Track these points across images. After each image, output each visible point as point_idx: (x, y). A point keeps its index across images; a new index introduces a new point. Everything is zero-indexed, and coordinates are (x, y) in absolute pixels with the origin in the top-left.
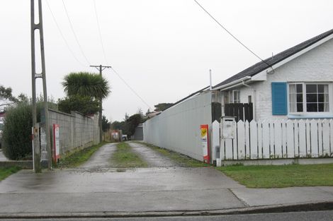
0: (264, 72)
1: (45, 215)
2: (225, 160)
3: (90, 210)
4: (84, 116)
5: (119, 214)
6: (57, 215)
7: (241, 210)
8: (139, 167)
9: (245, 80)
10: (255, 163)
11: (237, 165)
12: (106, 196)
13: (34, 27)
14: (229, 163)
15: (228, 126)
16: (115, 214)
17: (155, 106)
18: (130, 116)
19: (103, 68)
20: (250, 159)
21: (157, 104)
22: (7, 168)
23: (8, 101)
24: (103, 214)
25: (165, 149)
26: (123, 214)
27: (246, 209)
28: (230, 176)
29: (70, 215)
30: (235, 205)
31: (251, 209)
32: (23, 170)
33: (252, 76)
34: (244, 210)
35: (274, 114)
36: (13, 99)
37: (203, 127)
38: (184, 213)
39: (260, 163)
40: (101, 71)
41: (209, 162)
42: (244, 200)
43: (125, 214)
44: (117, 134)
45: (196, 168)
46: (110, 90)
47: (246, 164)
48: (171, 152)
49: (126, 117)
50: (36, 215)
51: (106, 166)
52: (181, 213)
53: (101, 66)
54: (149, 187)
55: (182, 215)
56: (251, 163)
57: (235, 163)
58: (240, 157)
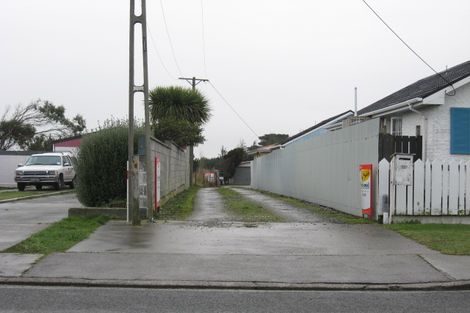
0: (441, 93)
1: (171, 283)
2: (395, 215)
3: (231, 279)
4: (178, 148)
5: (274, 285)
6: (188, 283)
7: (445, 284)
8: (274, 221)
9: (413, 104)
10: (437, 221)
11: (411, 222)
12: (248, 260)
13: (134, 20)
14: (400, 220)
15: (404, 167)
16: (270, 285)
17: (260, 138)
18: (228, 150)
19: (196, 82)
20: (430, 215)
21: (262, 135)
22: (90, 218)
23: (59, 125)
24: (253, 285)
25: (291, 198)
26: (281, 285)
27: (452, 284)
28: (409, 237)
29: (207, 284)
30: (435, 278)
31: (460, 283)
32: (112, 222)
33: (424, 97)
34: (449, 284)
35: (452, 153)
36: (65, 122)
37: (364, 167)
38: (365, 287)
39: (445, 221)
40: (194, 85)
41: (371, 218)
42: (444, 270)
43: (284, 285)
44: (212, 175)
45: (355, 226)
46: (211, 112)
47: (424, 221)
48: (303, 201)
49: (223, 151)
50: (159, 283)
51: (227, 219)
52: (362, 286)
53: (194, 79)
54: (302, 249)
55: (363, 289)
56: (431, 221)
57: (409, 220)
58: (416, 212)
